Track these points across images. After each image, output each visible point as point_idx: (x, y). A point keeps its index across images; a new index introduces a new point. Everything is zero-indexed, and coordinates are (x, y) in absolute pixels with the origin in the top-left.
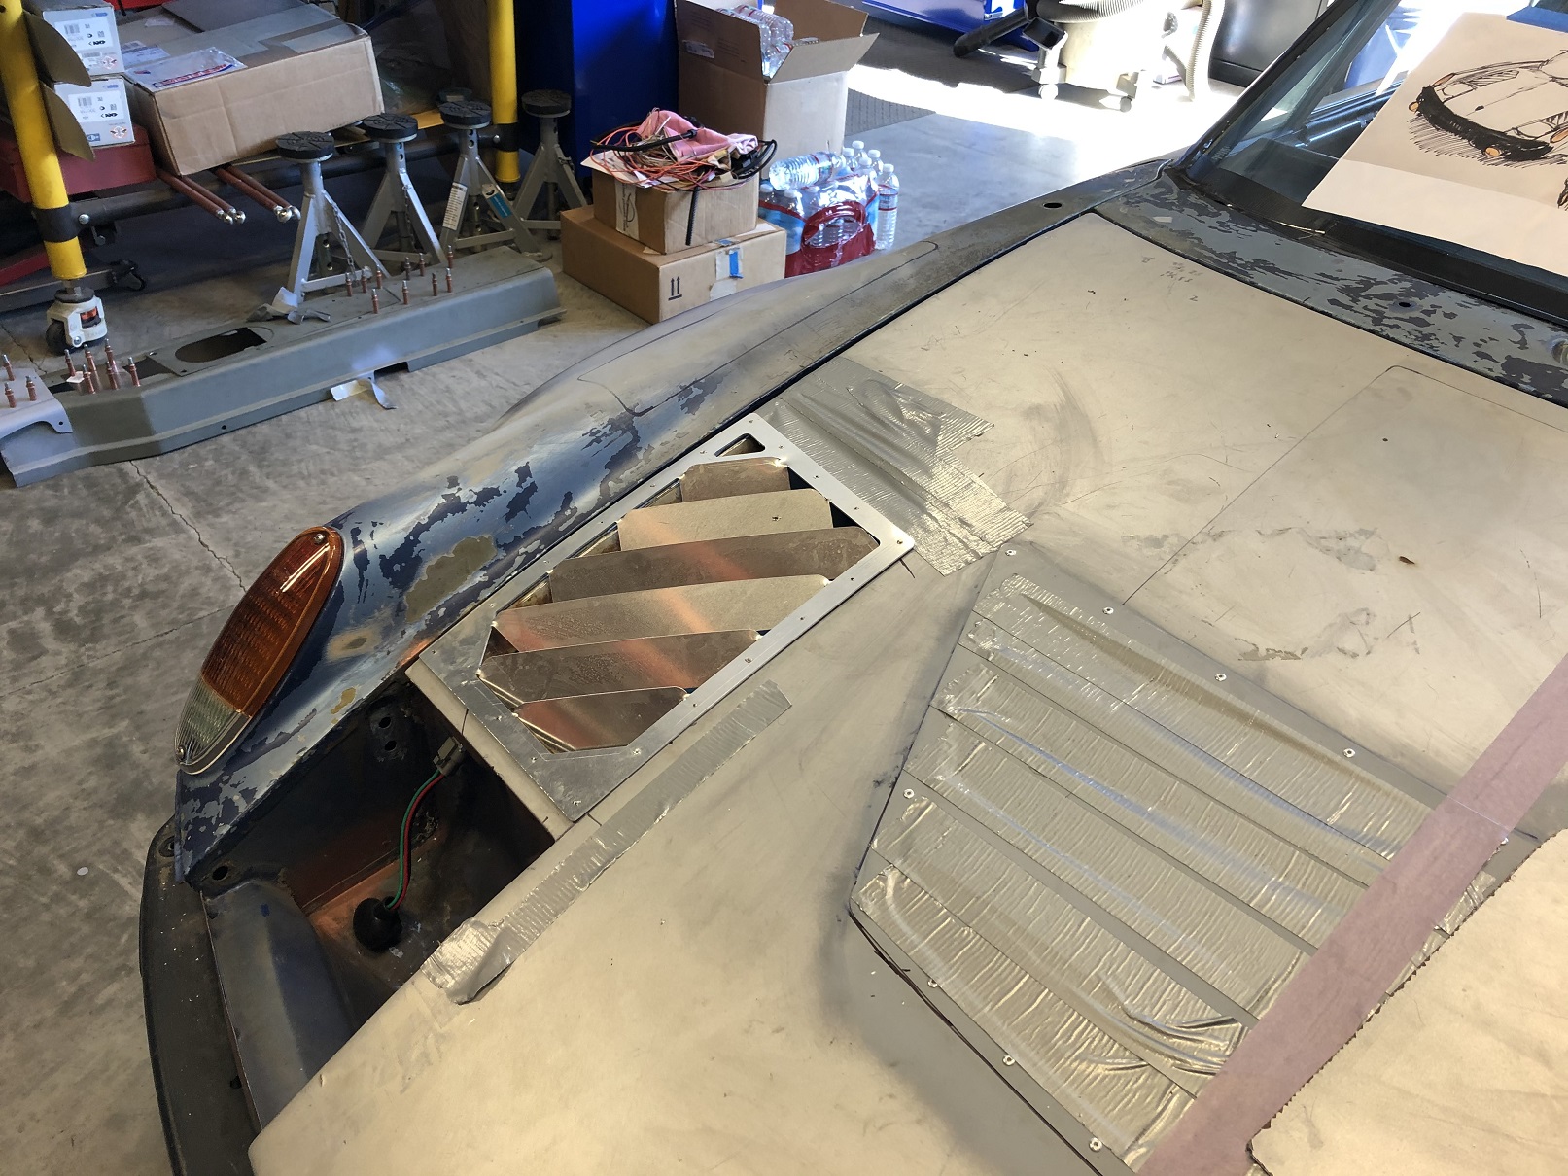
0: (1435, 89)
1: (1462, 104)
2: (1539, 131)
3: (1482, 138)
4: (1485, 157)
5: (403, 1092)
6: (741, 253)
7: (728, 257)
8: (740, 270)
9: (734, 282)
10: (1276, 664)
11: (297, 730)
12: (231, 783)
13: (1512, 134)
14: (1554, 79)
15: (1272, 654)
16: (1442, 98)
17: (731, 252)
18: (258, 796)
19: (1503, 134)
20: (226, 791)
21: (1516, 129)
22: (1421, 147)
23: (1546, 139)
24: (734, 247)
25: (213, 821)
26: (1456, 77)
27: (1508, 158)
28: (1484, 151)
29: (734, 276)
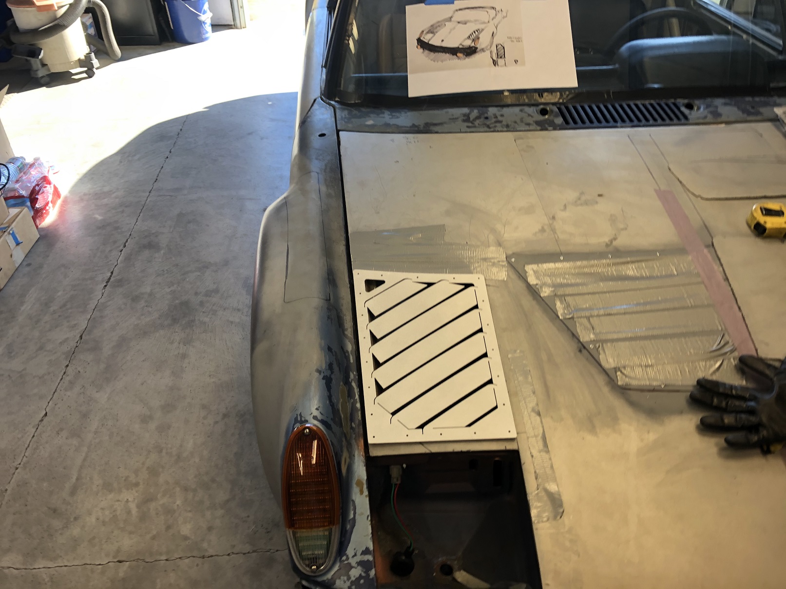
0: (421, 38)
1: (435, 41)
2: (468, 43)
3: (453, 51)
4: (459, 58)
5: (579, 556)
6: (15, 230)
7: (11, 236)
8: (19, 239)
9: (19, 247)
10: (614, 243)
11: (355, 514)
12: (350, 556)
13: (461, 47)
14: (459, 22)
15: (611, 241)
16: (427, 41)
17: (11, 232)
18: (371, 548)
19: (458, 47)
20: (353, 561)
21: (461, 44)
22: (434, 61)
23: (473, 45)
24: (10, 228)
25: (363, 574)
26: (425, 32)
27: (466, 56)
28: (456, 55)
29: (18, 244)
